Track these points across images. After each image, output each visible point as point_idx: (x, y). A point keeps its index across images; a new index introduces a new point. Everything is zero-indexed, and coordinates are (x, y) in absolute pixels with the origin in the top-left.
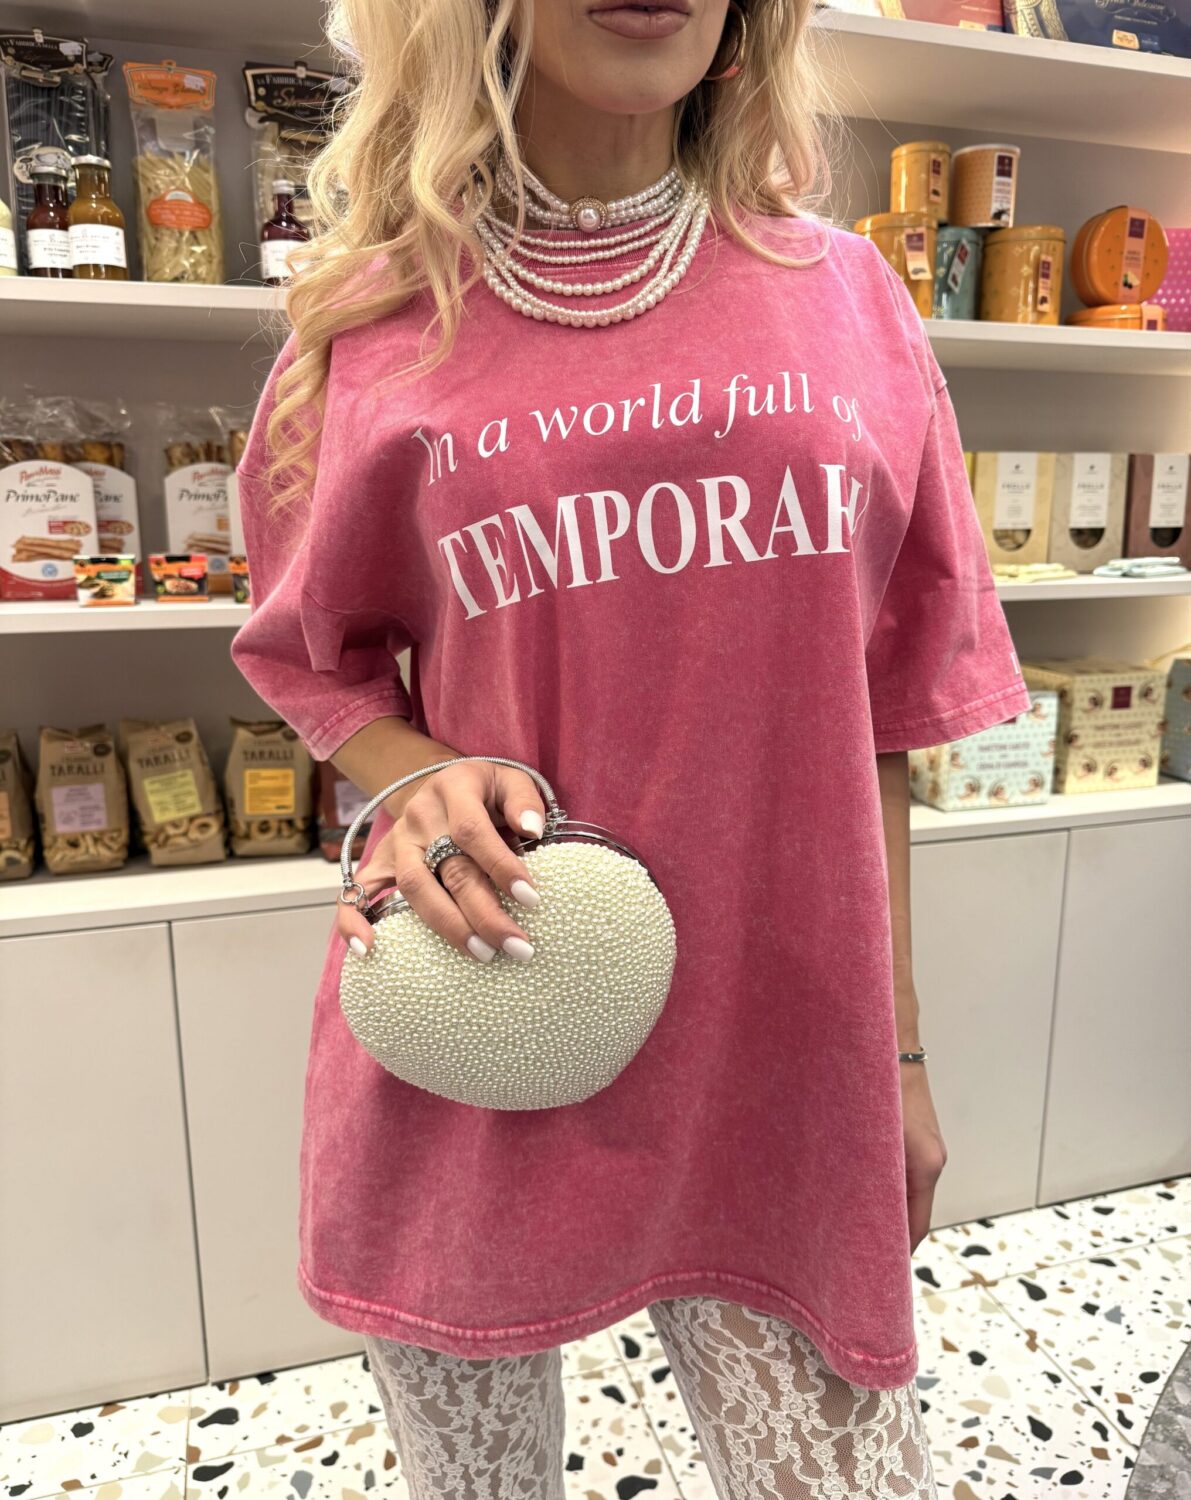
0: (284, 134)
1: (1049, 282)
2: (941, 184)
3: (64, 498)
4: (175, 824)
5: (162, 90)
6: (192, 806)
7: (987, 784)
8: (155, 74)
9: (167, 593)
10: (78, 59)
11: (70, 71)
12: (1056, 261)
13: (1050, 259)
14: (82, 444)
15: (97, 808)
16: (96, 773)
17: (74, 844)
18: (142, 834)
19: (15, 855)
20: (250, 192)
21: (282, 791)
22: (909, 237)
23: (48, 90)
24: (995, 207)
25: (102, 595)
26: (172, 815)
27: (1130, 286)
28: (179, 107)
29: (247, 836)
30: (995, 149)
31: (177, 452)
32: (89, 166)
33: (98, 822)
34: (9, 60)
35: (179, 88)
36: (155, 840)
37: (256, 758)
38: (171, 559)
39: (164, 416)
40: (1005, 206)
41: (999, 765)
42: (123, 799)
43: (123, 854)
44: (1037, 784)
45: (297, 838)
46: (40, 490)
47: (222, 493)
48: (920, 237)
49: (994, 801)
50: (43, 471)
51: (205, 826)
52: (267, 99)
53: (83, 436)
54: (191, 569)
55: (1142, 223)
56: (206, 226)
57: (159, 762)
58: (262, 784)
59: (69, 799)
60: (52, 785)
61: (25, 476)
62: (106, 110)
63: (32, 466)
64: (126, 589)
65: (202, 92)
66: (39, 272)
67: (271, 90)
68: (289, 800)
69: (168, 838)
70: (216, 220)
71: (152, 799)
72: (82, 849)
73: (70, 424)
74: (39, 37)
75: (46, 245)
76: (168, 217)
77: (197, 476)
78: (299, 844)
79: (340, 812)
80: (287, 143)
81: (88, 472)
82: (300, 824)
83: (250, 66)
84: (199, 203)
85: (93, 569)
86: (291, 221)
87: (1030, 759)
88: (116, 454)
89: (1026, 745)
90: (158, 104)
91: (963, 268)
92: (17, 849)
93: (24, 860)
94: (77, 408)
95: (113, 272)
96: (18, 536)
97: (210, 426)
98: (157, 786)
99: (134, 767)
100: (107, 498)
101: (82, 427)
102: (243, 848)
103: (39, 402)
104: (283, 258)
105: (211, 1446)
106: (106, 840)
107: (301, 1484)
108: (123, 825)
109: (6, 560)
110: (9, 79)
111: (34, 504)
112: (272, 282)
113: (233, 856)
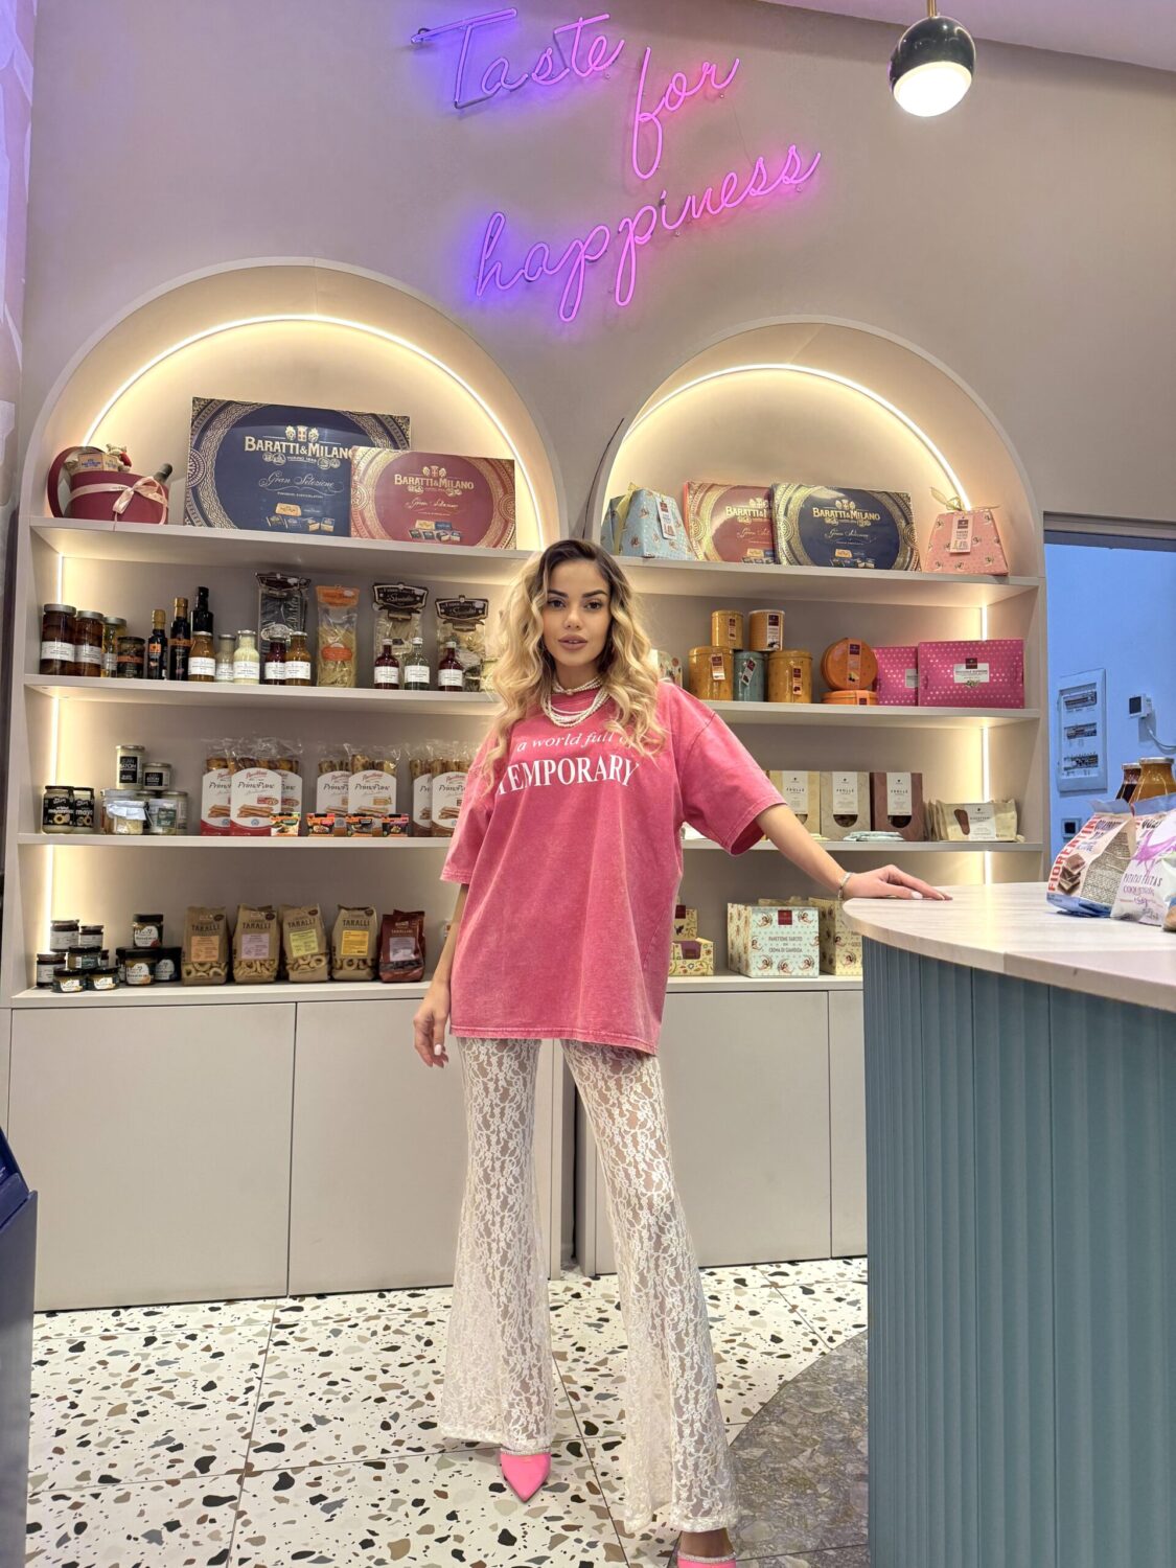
0: (391, 615)
1: (800, 679)
2: (739, 631)
3: (267, 786)
4: (303, 958)
5: (334, 597)
6: (314, 948)
7: (776, 962)
8: (331, 590)
9: (313, 832)
10: (296, 585)
11: (291, 590)
12: (805, 670)
13: (799, 667)
14: (278, 761)
15: (265, 946)
16: (266, 929)
17: (250, 966)
18: (286, 963)
19: (219, 971)
20: (372, 643)
21: (362, 943)
22: (714, 659)
23: (281, 599)
24: (769, 641)
25: (282, 831)
26: (302, 953)
27: (854, 680)
28: (341, 604)
29: (341, 968)
30: (769, 612)
31: (325, 766)
32: (298, 636)
33: (264, 954)
34: (264, 585)
35: (342, 596)
36: (292, 969)
37: (350, 924)
38: (317, 816)
39: (320, 748)
40: (775, 640)
41: (783, 950)
42: (278, 944)
43: (275, 974)
44: (809, 963)
45: (368, 970)
46: (256, 782)
47: (346, 786)
48: (720, 658)
49: (782, 973)
50: (258, 773)
51: (320, 960)
52: (384, 599)
53: (279, 757)
54: (327, 821)
55: (858, 647)
57: (298, 925)
58: (351, 938)
59: (250, 941)
60: (242, 933)
62: (306, 606)
63: (252, 770)
64: (294, 829)
65: (353, 597)
66: (268, 682)
67: (386, 594)
68: (365, 948)
69: (299, 966)
70: (354, 656)
71: (293, 944)
72: (254, 969)
73: (274, 751)
74: (279, 577)
75: (274, 670)
76: (331, 654)
77: (334, 777)
78: (368, 974)
79: (391, 954)
80: (392, 619)
81: (280, 774)
82: (369, 963)
83: (376, 584)
84: (347, 649)
85: (280, 818)
86: (390, 657)
87: (802, 947)
88: (293, 766)
89: (800, 939)
90: (331, 604)
91: (752, 673)
92: (219, 967)
93: (223, 974)
94: (278, 743)
95: (303, 682)
96: (242, 805)
97: (344, 753)
98: (296, 937)
99: (286, 927)
100: (288, 787)
101: (279, 753)
102: (338, 975)
103: (260, 740)
104: (384, 674)
105: (286, 1318)
106: (267, 965)
107: (336, 1333)
108: (277, 958)
109: (234, 817)
110: (263, 594)
111: (252, 789)
112: (379, 686)
113: (332, 980)
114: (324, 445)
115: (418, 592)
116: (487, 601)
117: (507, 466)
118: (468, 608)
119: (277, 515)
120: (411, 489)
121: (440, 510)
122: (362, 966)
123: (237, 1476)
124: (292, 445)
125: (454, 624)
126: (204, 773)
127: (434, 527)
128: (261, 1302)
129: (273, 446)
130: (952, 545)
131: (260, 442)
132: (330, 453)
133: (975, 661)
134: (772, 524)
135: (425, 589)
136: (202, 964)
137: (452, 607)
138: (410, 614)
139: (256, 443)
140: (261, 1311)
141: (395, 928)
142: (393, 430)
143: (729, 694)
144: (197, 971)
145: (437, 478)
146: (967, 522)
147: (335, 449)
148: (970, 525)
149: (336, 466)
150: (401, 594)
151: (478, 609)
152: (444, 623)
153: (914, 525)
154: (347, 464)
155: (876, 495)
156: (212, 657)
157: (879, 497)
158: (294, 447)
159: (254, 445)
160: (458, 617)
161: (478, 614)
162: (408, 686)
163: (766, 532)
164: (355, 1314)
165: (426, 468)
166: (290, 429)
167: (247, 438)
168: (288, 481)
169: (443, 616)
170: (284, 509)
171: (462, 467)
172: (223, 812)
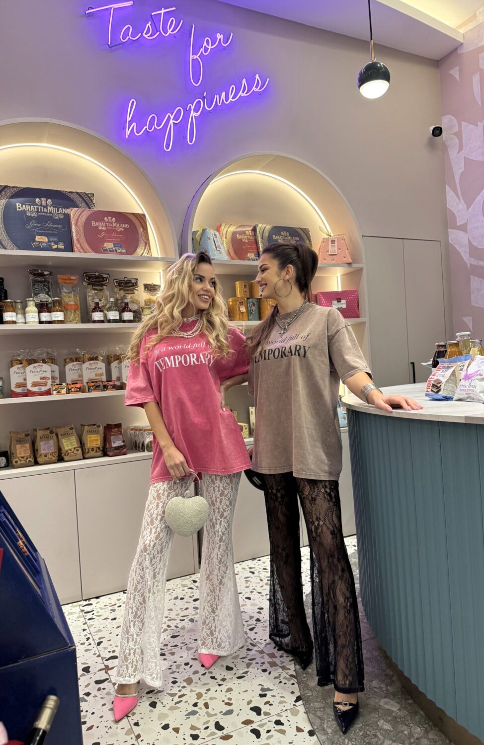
0: (94, 287)
2: (247, 290)
3: (44, 371)
4: (70, 450)
5: (66, 280)
6: (75, 445)
8: (65, 277)
9: (72, 392)
10: (48, 275)
11: (45, 277)
14: (47, 359)
15: (52, 446)
16: (51, 438)
17: (46, 456)
18: (61, 453)
19: (31, 459)
21: (97, 440)
22: (240, 303)
23: (41, 282)
25: (59, 392)
26: (70, 447)
28: (70, 283)
29: (88, 452)
31: (68, 360)
32: (56, 300)
33: (52, 450)
34: (32, 276)
35: (70, 279)
36: (65, 455)
37: (90, 432)
38: (73, 384)
39: (65, 352)
42: (57, 444)
43: (57, 458)
45: (101, 452)
46: (38, 370)
47: (81, 369)
48: (242, 302)
50: (39, 366)
51: (78, 450)
52: (89, 279)
54: (76, 386)
56: (77, 309)
57: (66, 435)
58: (92, 438)
59: (44, 444)
60: (40, 441)
61: (35, 367)
63: (36, 365)
64: (64, 391)
65: (75, 280)
66: (44, 322)
67: (90, 278)
68: (99, 442)
69: (68, 453)
70: (79, 308)
71: (65, 444)
72: (48, 457)
74: (40, 271)
75: (45, 316)
76: (69, 307)
77: (73, 365)
78: (101, 454)
79: (112, 444)
80: (94, 289)
81: (49, 366)
82: (101, 449)
83: (85, 273)
84: (76, 304)
85: (57, 386)
86: (99, 308)
88: (53, 361)
90: (64, 283)
91: (254, 308)
93: (33, 461)
95: (61, 322)
96: (33, 381)
97: (78, 353)
98: (65, 441)
99: (60, 436)
100: (53, 371)
101: (46, 355)
102: (87, 456)
103: (37, 350)
104: (97, 316)
105: (87, 609)
106: (53, 455)
107: (114, 610)
108: (57, 451)
109: (29, 387)
110: (32, 280)
111: (37, 374)
112: (95, 322)
113: (84, 458)
114: (55, 207)
115: (105, 276)
116: (137, 279)
117: (143, 217)
118: (129, 283)
119: (36, 242)
120: (100, 228)
121: (116, 238)
122: (98, 451)
123: (104, 671)
124: (39, 207)
125: (124, 290)
126: (10, 368)
127: (113, 246)
128: (71, 605)
129: (30, 208)
130: (329, 252)
131: (24, 206)
132: (58, 211)
133: (340, 299)
134: (256, 242)
135: (108, 274)
136: (23, 457)
137: (121, 283)
138: (102, 287)
139: (22, 206)
140: (74, 609)
141: (112, 432)
142: (87, 199)
143: (246, 318)
144: (21, 461)
145: (112, 223)
146: (334, 241)
147: (60, 209)
148: (336, 242)
149: (62, 217)
150: (97, 277)
151: (133, 283)
152: (120, 290)
153: (312, 242)
154: (67, 216)
155: (296, 229)
156: (15, 312)
157: (298, 230)
158: (41, 208)
159: (21, 208)
160: (125, 287)
161: (133, 286)
162: (109, 321)
163: (254, 246)
164: (117, 602)
165: (105, 218)
166: (37, 200)
167: (17, 204)
168: (40, 225)
169: (118, 287)
170: (39, 239)
171: (122, 217)
172: (22, 385)
